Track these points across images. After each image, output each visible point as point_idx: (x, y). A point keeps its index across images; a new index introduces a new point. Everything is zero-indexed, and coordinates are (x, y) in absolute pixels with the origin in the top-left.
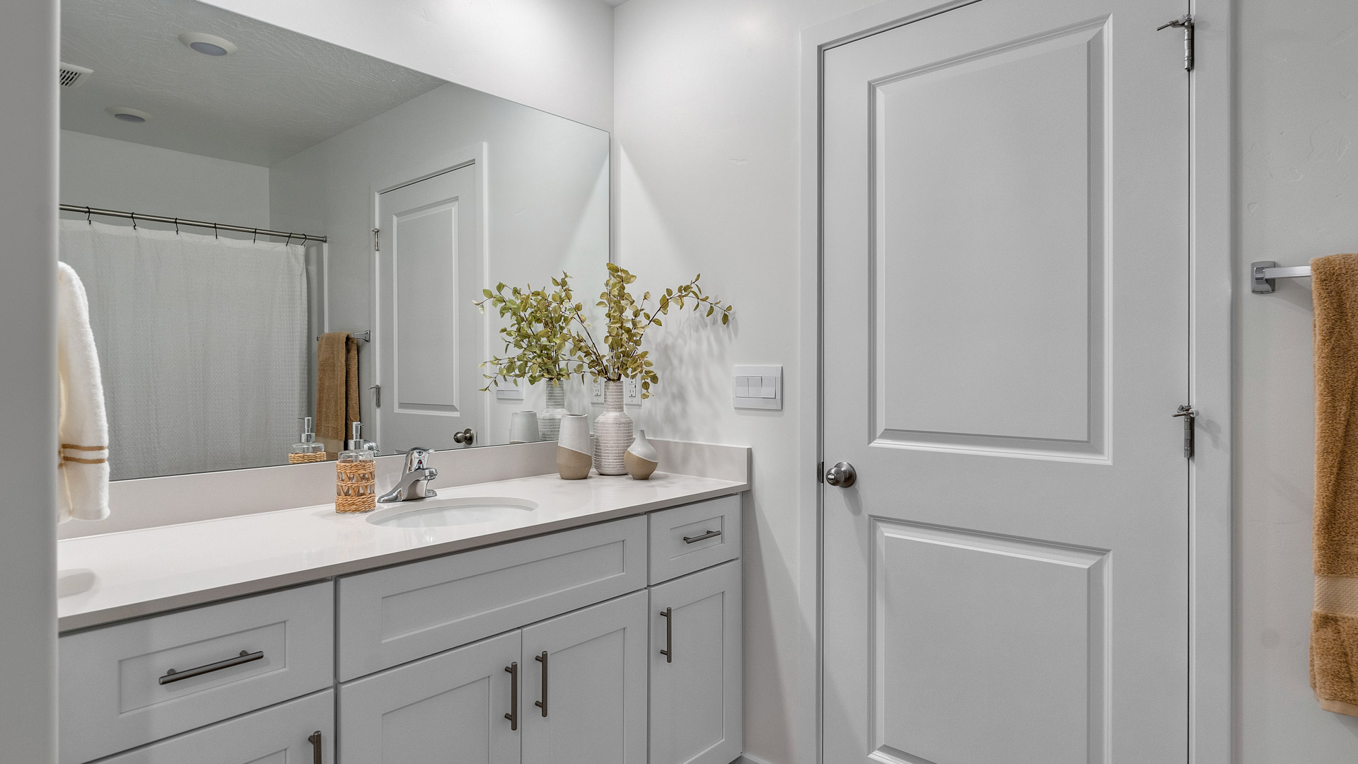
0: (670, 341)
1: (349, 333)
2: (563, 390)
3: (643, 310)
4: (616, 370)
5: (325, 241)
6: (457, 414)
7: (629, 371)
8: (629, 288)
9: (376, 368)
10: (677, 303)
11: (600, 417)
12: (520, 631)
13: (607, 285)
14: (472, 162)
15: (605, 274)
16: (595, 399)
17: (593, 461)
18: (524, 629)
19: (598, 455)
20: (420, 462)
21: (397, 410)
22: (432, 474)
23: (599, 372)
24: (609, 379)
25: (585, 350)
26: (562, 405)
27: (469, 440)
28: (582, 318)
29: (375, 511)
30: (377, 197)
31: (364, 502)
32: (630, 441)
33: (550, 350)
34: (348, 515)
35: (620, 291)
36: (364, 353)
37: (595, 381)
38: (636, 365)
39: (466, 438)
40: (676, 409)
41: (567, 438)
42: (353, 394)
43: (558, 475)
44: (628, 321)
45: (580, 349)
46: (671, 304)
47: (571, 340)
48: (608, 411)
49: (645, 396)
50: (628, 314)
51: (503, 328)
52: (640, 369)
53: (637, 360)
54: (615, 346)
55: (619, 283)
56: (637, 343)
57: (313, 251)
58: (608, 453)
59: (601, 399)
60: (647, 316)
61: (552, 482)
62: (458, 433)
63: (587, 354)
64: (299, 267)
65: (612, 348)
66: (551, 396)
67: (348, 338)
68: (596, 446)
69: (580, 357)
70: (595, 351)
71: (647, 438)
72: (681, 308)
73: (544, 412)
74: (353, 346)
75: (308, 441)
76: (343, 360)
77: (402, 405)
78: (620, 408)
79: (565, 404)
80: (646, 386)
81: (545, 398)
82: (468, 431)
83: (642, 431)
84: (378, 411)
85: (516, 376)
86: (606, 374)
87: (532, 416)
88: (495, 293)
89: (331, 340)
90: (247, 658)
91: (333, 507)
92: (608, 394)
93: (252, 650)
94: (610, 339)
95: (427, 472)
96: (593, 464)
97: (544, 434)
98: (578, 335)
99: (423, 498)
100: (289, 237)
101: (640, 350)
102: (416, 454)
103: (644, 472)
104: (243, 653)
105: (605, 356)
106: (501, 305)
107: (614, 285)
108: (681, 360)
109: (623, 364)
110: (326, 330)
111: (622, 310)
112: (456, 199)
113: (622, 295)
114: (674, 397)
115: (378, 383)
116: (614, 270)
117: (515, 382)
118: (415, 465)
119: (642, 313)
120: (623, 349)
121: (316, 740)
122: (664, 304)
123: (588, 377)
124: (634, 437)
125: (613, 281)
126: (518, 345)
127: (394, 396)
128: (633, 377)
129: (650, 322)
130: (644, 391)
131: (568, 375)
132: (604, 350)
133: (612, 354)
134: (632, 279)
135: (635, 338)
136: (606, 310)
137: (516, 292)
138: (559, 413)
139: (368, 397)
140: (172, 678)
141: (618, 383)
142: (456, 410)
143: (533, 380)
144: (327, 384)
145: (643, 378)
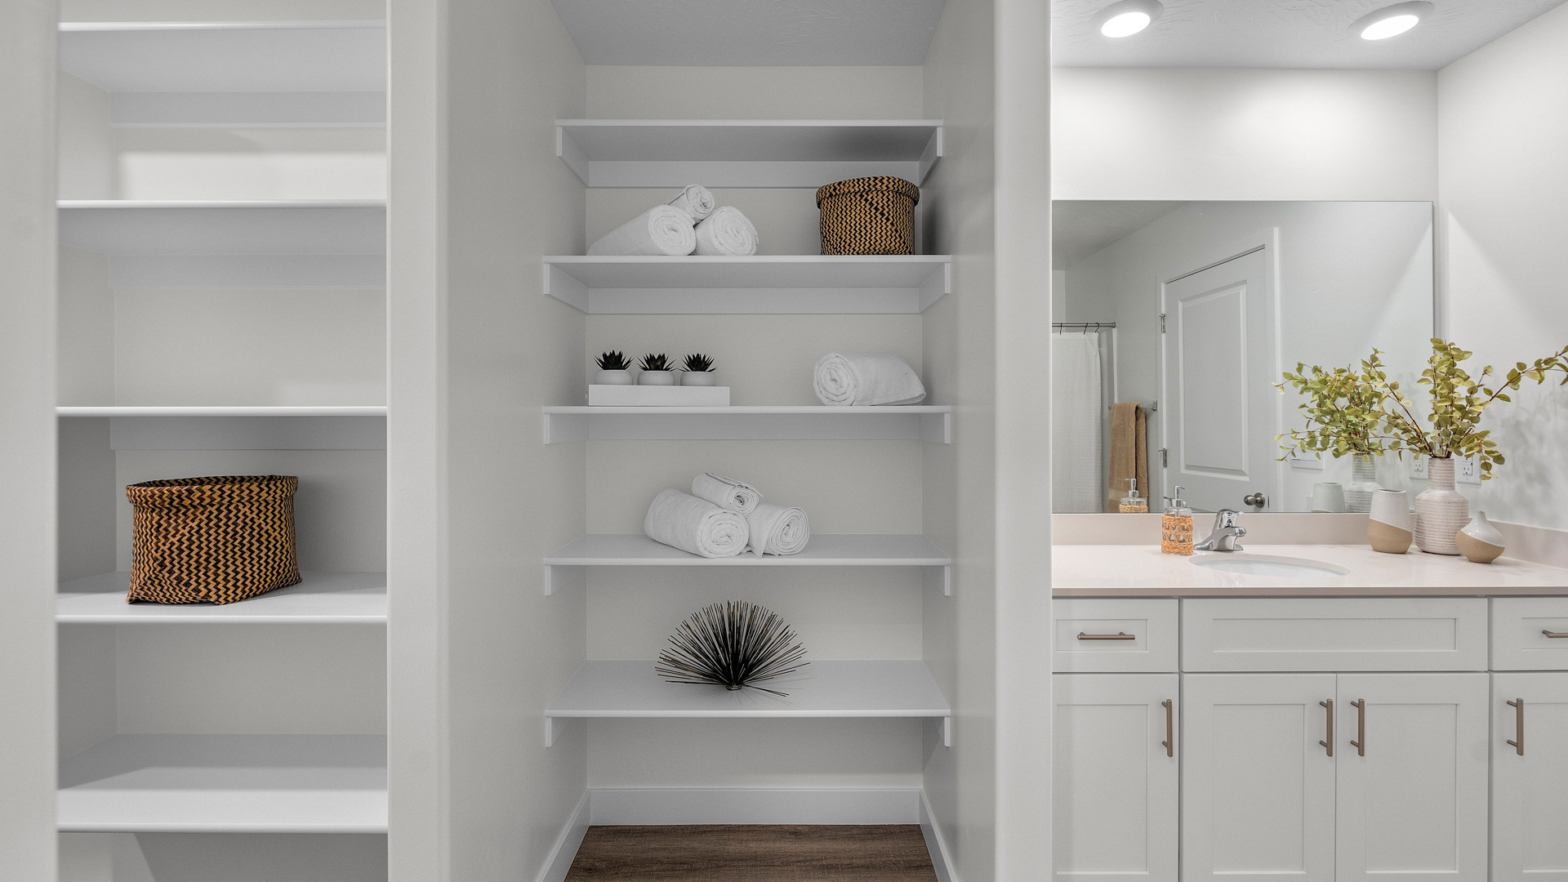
0: (1523, 417)
1: (1138, 403)
2: (1373, 464)
3: (1482, 385)
4: (1445, 448)
5: (1114, 327)
6: (1246, 479)
7: (1463, 450)
8: (1460, 365)
9: (1163, 434)
10: (1533, 376)
11: (1422, 494)
12: (1335, 675)
13: (1431, 361)
14: (1262, 247)
15: (1428, 350)
16: (1415, 475)
17: (1414, 538)
18: (1339, 675)
19: (1420, 531)
20: (1230, 521)
21: (1183, 471)
22: (1241, 532)
23: (1421, 449)
24: (1435, 457)
25: (1403, 427)
26: (1372, 479)
27: (1259, 503)
28: (1399, 396)
29: (1193, 556)
30: (1163, 286)
31: (1185, 547)
32: (1464, 521)
33: (1357, 425)
34: (1172, 556)
35: (1449, 369)
36: (1151, 420)
37: (1415, 458)
38: (1472, 445)
39: (1257, 501)
40: (1535, 491)
41: (1381, 511)
42: (1142, 455)
43: (1370, 547)
44: (1461, 399)
45: (1396, 426)
46: (1525, 379)
47: (1384, 417)
48: (1433, 488)
49: (1484, 477)
50: (1462, 391)
51: (1302, 404)
52: (1478, 449)
53: (1474, 440)
54: (1443, 423)
55: (1448, 360)
56: (1475, 420)
57: (1104, 335)
58: (1434, 531)
59: (1425, 475)
60: (1489, 392)
61: (1364, 552)
62: (1248, 496)
63: (1405, 431)
64: (1094, 351)
65: (1438, 425)
66: (1359, 470)
67: (1137, 408)
68: (1418, 522)
69: (1396, 435)
70: (1416, 427)
71: (1488, 519)
72: (1540, 382)
73: (1351, 484)
74: (1141, 414)
75: (1133, 496)
76: (1133, 426)
77: (1188, 467)
78: (1451, 487)
79: (1376, 477)
80: (1487, 466)
81: (1351, 470)
82: (1258, 495)
83: (1482, 514)
84: (1165, 470)
85: (1319, 449)
86: (1431, 451)
87: (1336, 489)
88: (1295, 374)
89: (1122, 409)
90: (1122, 637)
91: (1159, 548)
92: (1433, 471)
93: (1128, 633)
94: (1436, 418)
95: (1237, 530)
96: (1414, 540)
97: (1350, 506)
98: (1393, 412)
99: (1231, 551)
100: (1086, 327)
101: (1478, 428)
102: (1226, 514)
103: (1486, 556)
104: (1121, 634)
105: (1428, 433)
106: (1301, 386)
107: (1441, 363)
108: (1541, 439)
109: (1453, 442)
110: (1116, 401)
111: (1452, 389)
112: (1245, 282)
113: (1452, 372)
114: (1530, 479)
115: (1165, 447)
116: (1440, 346)
117: (1318, 455)
118: (1225, 523)
119: (1481, 389)
120: (1453, 427)
121: (1168, 705)
122: (1514, 379)
123: (1406, 453)
124: (1470, 517)
125: (1440, 356)
126: (1318, 420)
127: (1180, 458)
128: (1468, 456)
129: (1493, 398)
130: (1485, 472)
131: (1382, 452)
132: (1428, 428)
133: (1438, 432)
134: (1466, 355)
135: (1470, 415)
136: (1431, 387)
137: (1316, 370)
138: (1368, 486)
139: (1156, 459)
140: (1083, 637)
141: (1447, 461)
142: (1245, 474)
143: (1337, 454)
144: (1119, 445)
145: (1482, 458)
